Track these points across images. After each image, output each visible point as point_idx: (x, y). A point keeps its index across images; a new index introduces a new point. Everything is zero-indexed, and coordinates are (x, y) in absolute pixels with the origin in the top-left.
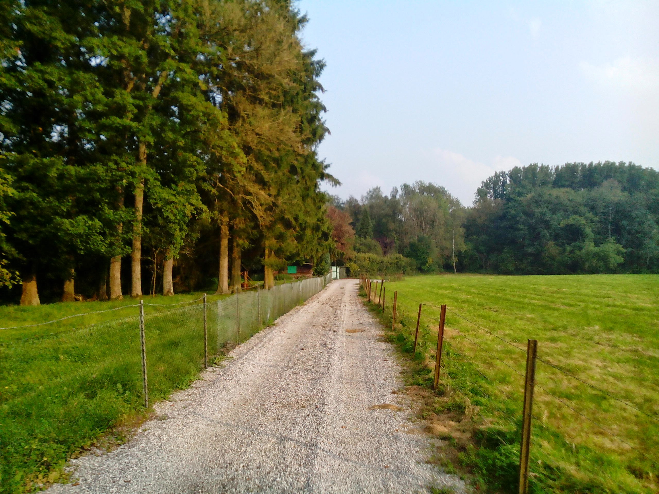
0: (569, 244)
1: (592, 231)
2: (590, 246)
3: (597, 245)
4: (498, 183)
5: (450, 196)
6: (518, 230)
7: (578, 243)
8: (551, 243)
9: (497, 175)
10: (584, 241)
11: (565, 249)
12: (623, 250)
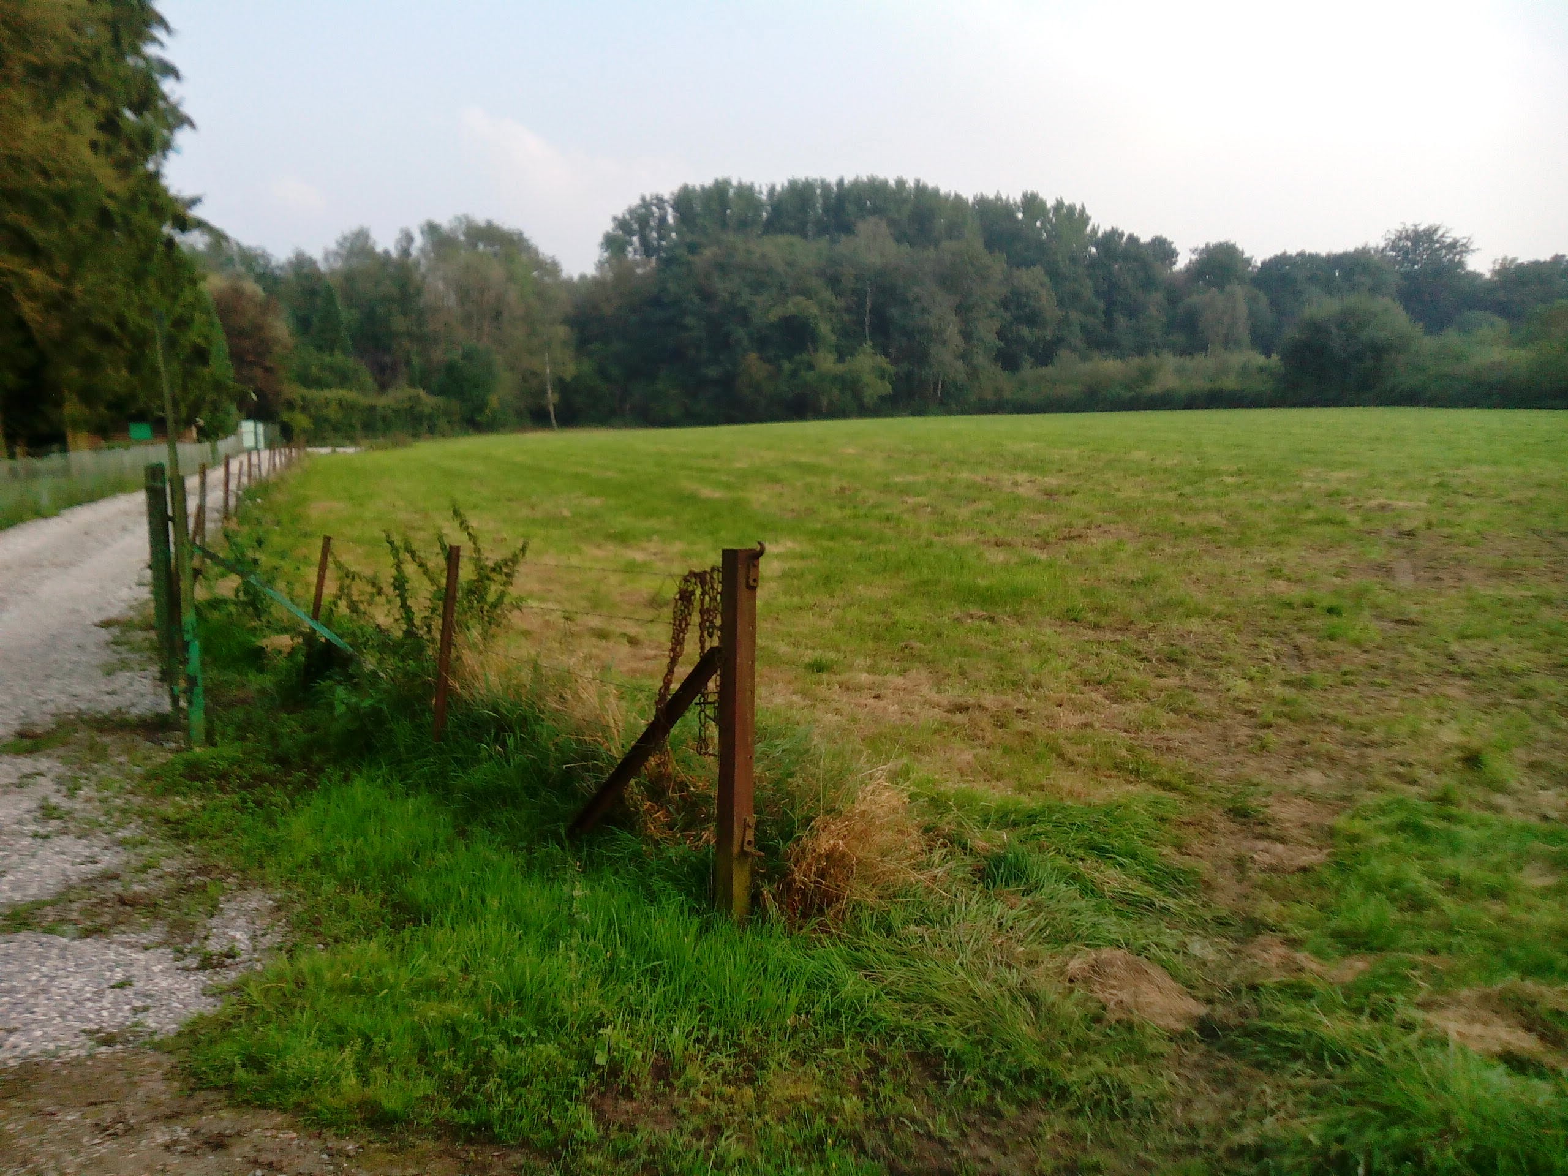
0: (789, 358)
1: (833, 331)
2: (827, 362)
3: (841, 359)
4: (648, 222)
5: (537, 253)
6: (685, 328)
7: (805, 356)
8: (753, 357)
9: (645, 204)
10: (816, 350)
11: (780, 369)
12: (891, 369)
